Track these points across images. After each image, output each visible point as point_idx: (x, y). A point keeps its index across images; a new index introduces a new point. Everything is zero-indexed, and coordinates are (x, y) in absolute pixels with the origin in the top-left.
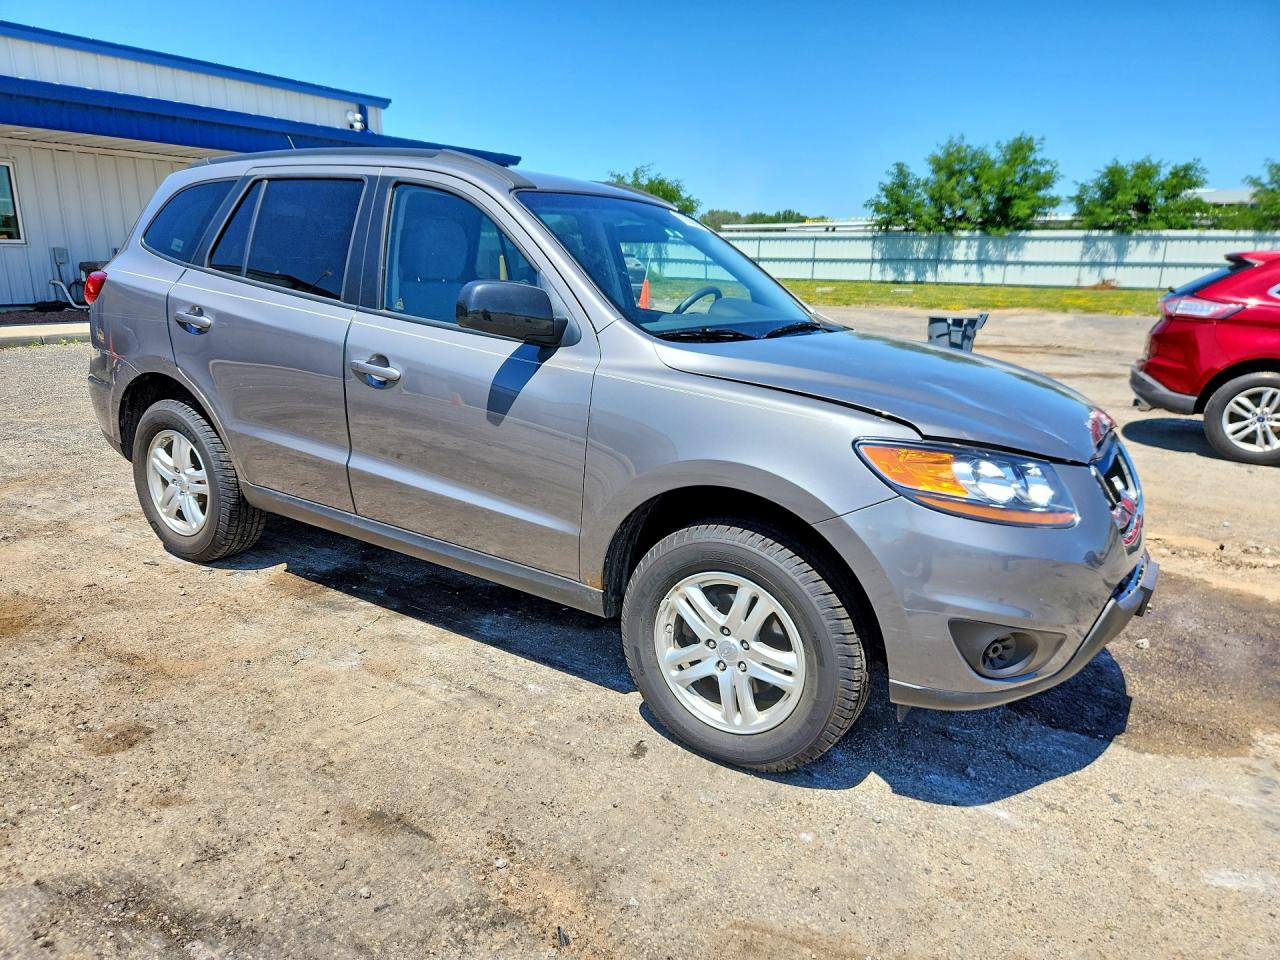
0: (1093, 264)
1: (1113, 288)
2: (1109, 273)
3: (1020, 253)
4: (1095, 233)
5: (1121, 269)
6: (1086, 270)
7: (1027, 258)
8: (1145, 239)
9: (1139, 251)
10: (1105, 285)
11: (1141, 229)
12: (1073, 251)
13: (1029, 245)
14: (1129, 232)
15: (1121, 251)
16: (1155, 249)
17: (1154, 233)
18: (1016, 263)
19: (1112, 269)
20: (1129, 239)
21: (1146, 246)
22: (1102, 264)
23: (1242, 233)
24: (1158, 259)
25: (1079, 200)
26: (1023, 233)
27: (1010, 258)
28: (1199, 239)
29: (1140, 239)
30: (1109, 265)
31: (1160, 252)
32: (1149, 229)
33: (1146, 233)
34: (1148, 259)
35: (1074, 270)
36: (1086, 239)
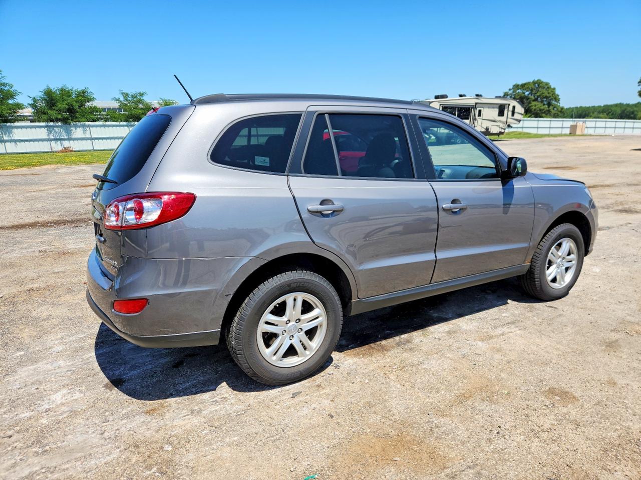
0: (56, 140)
1: (71, 151)
2: (66, 144)
3: (11, 135)
4: (52, 124)
5: (71, 142)
6: (53, 143)
7: (16, 138)
8: (79, 127)
9: (78, 132)
10: (66, 150)
11: (75, 122)
12: (42, 133)
13: (15, 130)
14: (70, 123)
15: (68, 132)
16: (85, 131)
17: (82, 123)
18: (11, 141)
19: (67, 142)
20: (71, 127)
21: (80, 130)
22: (61, 140)
23: (122, 123)
24: (88, 136)
25: (33, 106)
26: (9, 124)
27: (6, 138)
28: (104, 126)
29: (76, 126)
30: (65, 140)
31: (88, 132)
32: (79, 121)
33: (78, 124)
34: (83, 136)
35: (47, 143)
36: (47, 127)
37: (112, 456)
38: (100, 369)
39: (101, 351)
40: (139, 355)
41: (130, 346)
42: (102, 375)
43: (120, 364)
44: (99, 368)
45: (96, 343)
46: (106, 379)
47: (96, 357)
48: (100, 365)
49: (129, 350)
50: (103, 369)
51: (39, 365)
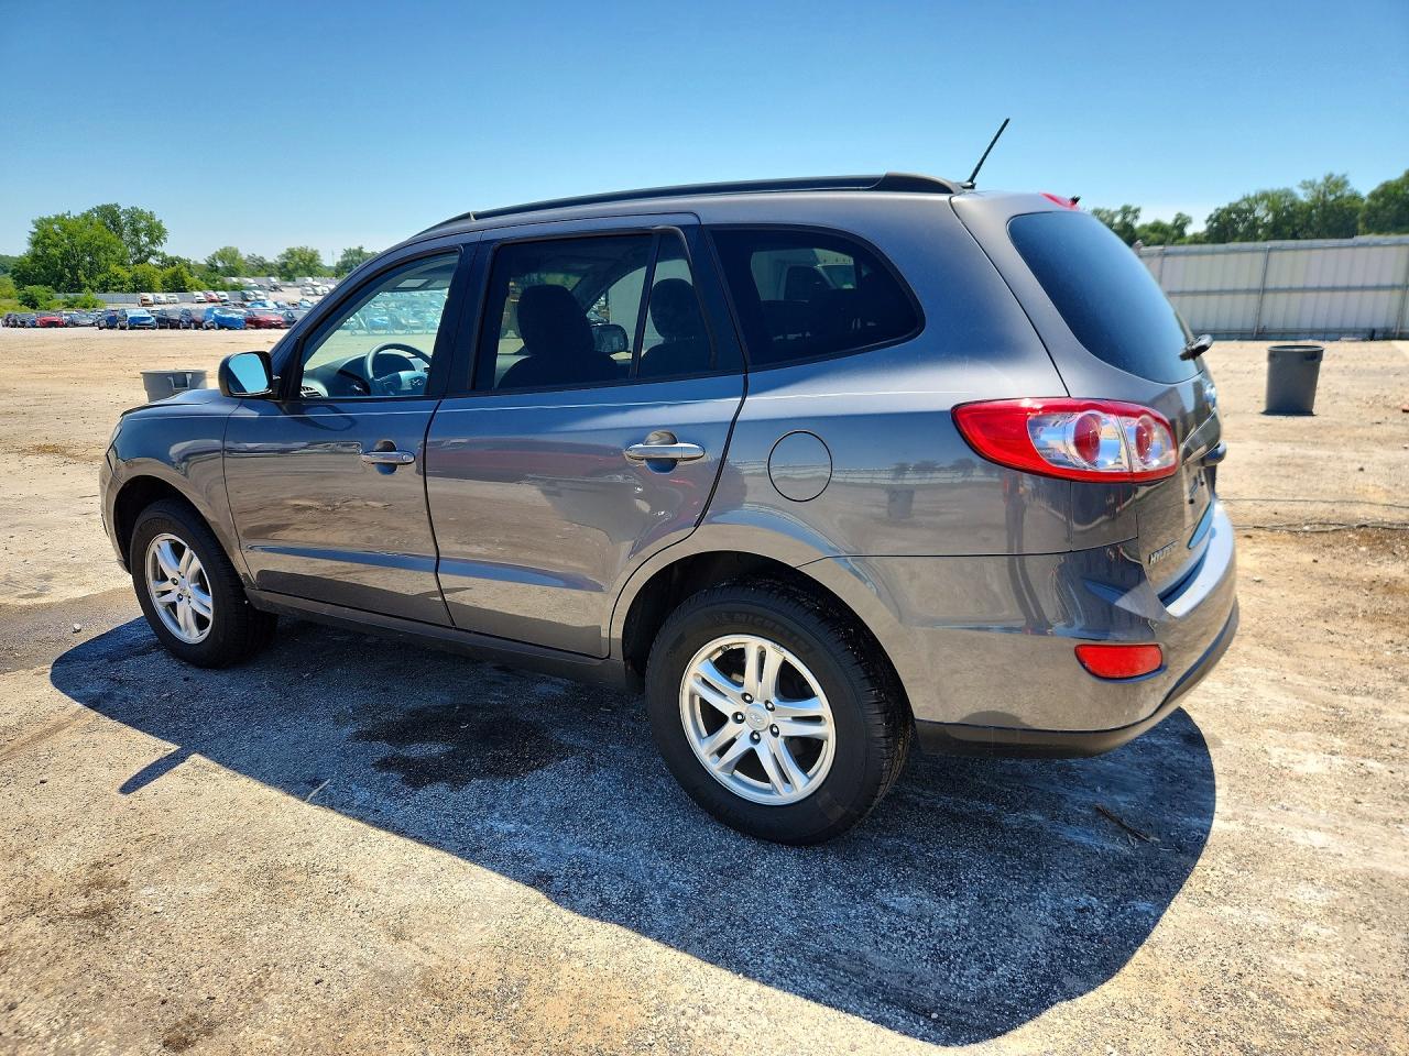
37: (1246, 670)
38: (1217, 779)
39: (1196, 822)
40: (1120, 767)
41: (1124, 799)
42: (1217, 766)
43: (1171, 768)
44: (1217, 783)
45: (1196, 856)
46: (1212, 755)
47: (1213, 811)
48: (1212, 788)
49: (1132, 791)
50: (1209, 774)
51: (1362, 864)
